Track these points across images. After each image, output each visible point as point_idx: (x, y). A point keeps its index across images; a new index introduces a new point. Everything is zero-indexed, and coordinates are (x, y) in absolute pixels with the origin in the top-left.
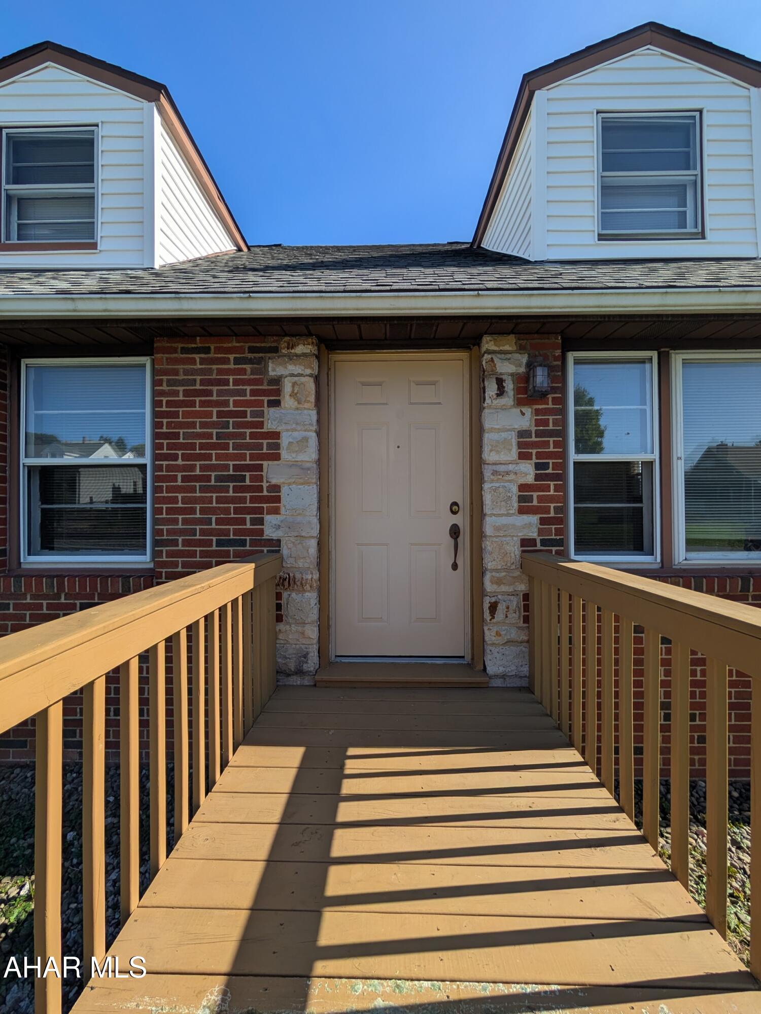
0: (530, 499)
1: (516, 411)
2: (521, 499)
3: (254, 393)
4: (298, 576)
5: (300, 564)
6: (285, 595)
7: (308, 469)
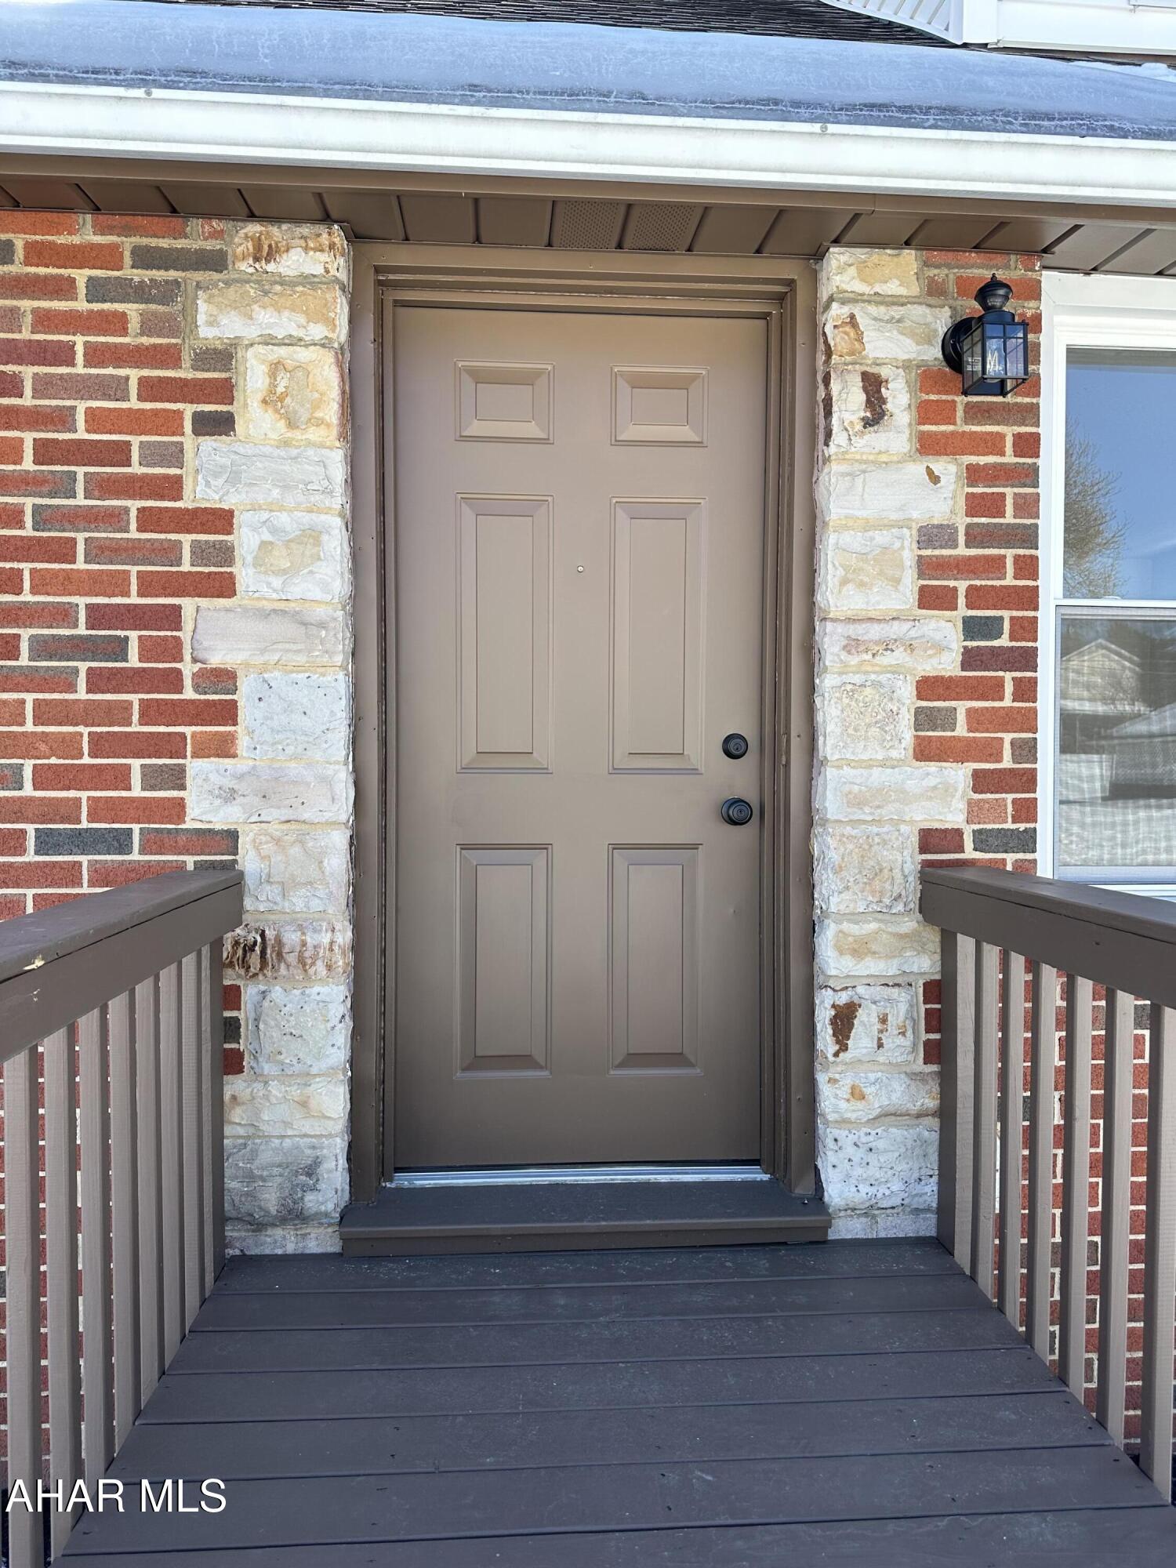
0: (947, 719)
1: (917, 469)
2: (924, 719)
3: (150, 389)
4: (291, 938)
5: (298, 901)
6: (249, 993)
7: (322, 625)
